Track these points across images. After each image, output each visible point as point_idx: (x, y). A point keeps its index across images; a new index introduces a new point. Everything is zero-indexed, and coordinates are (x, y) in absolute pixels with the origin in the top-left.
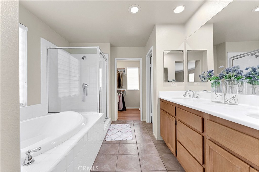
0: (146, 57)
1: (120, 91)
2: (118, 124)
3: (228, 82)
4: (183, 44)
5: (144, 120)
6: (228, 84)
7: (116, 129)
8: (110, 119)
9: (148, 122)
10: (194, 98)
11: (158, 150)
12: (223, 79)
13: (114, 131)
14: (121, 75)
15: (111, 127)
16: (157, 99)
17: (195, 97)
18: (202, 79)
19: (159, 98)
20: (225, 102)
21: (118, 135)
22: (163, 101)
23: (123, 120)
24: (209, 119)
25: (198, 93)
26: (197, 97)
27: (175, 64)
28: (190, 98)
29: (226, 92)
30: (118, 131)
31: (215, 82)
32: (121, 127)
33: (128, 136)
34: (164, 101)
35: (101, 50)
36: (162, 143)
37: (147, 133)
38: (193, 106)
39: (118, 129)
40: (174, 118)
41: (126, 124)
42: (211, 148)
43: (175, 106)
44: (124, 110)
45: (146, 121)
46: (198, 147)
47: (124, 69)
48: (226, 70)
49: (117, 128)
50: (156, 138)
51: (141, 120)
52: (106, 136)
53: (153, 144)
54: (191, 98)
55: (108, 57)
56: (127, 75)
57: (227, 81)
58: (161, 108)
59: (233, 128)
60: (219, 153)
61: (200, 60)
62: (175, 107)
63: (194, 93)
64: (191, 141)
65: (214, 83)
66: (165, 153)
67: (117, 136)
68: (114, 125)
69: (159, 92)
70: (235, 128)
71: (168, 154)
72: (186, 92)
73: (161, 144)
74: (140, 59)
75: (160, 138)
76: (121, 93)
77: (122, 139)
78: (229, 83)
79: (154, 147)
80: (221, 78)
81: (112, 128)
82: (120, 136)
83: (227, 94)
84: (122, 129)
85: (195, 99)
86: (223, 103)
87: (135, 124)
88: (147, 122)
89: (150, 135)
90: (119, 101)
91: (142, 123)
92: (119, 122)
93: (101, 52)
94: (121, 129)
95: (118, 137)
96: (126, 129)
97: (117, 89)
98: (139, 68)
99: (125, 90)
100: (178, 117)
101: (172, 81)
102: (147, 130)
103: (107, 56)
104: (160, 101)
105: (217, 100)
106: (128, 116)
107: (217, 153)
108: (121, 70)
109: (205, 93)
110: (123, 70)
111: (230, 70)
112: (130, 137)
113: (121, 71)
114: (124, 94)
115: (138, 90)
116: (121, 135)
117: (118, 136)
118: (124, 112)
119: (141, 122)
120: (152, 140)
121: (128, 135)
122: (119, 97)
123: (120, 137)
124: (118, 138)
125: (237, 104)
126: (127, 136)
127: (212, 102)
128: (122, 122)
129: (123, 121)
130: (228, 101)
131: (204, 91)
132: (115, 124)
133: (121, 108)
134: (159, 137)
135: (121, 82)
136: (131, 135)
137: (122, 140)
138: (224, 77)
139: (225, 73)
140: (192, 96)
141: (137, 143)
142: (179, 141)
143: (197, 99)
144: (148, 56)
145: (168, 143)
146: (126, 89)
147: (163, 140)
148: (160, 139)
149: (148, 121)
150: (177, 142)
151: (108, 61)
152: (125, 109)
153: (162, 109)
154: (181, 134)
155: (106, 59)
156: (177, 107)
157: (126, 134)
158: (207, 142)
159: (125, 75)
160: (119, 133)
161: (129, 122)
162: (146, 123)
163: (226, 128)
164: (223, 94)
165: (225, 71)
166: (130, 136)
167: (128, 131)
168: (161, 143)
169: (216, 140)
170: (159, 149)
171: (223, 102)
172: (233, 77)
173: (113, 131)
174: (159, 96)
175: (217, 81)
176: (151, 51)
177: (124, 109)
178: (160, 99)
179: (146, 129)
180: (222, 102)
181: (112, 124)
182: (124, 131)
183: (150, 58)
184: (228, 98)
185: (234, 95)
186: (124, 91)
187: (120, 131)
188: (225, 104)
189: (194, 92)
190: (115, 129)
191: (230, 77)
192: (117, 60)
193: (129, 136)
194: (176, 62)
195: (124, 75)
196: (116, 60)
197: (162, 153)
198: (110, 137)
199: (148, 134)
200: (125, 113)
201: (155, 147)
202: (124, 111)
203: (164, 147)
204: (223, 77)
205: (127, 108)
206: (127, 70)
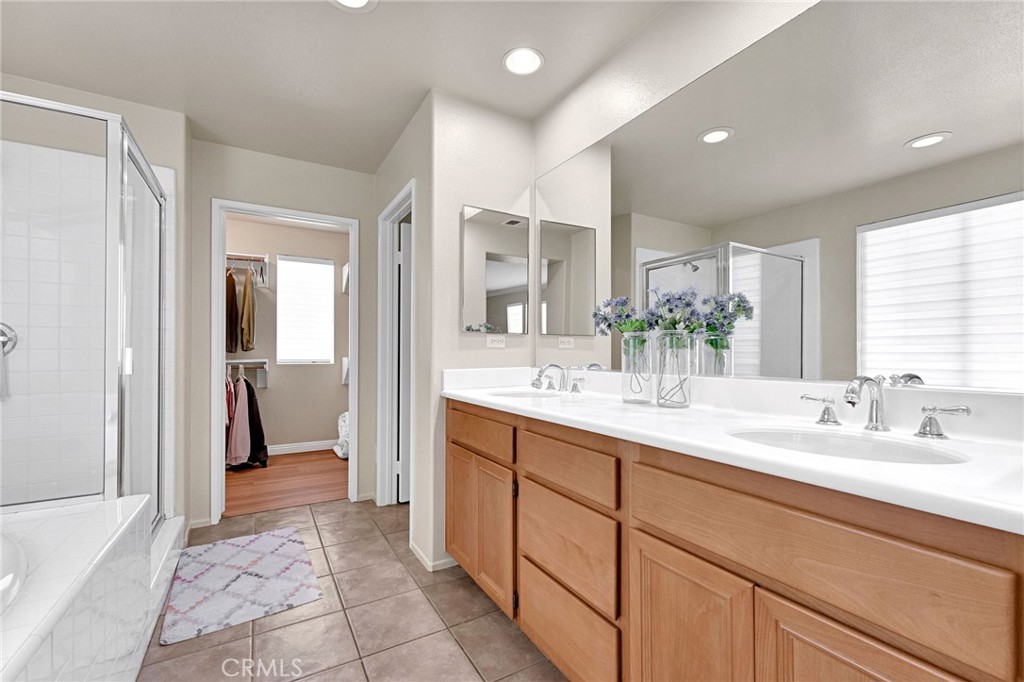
0: (380, 222)
1: (235, 368)
2: (230, 538)
3: (668, 339)
4: (527, 193)
5: (366, 496)
6: (668, 344)
7: (222, 564)
8: (182, 518)
9: (387, 503)
10: (563, 393)
11: (440, 612)
12: (656, 327)
13: (214, 581)
14: (239, 289)
15: (187, 565)
16: (434, 403)
17: (567, 390)
18: (603, 326)
19: (442, 397)
20: (662, 401)
21: (238, 596)
22: (459, 407)
23: (258, 515)
24: (638, 459)
25: (575, 374)
26: (575, 388)
27: (487, 265)
28: (550, 391)
29: (662, 371)
30: (235, 573)
31: (635, 338)
32: (254, 552)
33: (297, 584)
34: (465, 409)
35: (132, 138)
36: (453, 579)
37: (384, 553)
38: (563, 415)
39: (233, 562)
40: (511, 472)
41: (277, 532)
42: (647, 555)
43: (515, 423)
44: (258, 460)
45: (371, 503)
46: (601, 561)
47: (260, 260)
48: (668, 301)
49: (228, 559)
50: (429, 564)
51: (353, 496)
52: (162, 617)
53: (416, 594)
54: (556, 392)
55: (173, 186)
56: (274, 291)
57: (666, 335)
58: (447, 439)
59: (709, 479)
60: (671, 568)
61: (562, 261)
62: (515, 430)
63: (563, 376)
64: (578, 547)
65: (631, 341)
66: (470, 618)
67: (232, 602)
68: (205, 547)
69: (442, 373)
70: (714, 481)
71: (481, 616)
72: (541, 372)
73: (449, 586)
74: (353, 227)
75: (447, 562)
76: (242, 378)
77: (267, 608)
78: (671, 341)
79: (425, 606)
80: (651, 325)
81: (193, 564)
82: (251, 598)
83: (667, 376)
84: (260, 559)
85: (567, 394)
86: (653, 406)
87: (322, 520)
88: (378, 504)
89: (399, 559)
90: (231, 419)
91: (356, 510)
92: (236, 528)
93: (135, 151)
94: (254, 562)
95: (240, 607)
96: (279, 555)
97: (225, 362)
98: (339, 265)
99: (261, 366)
100: (525, 466)
101: (479, 330)
102: (383, 540)
103: (168, 179)
104: (447, 407)
105: (639, 397)
106: (280, 492)
107: (664, 567)
108: (241, 265)
109: (594, 374)
110: (252, 267)
111: (678, 302)
112: (308, 587)
113: (243, 272)
114: (258, 386)
115: (332, 362)
116: (254, 592)
117: (241, 600)
118: (260, 472)
119: (350, 509)
120: (410, 579)
121: (296, 580)
122: (231, 399)
123: (253, 603)
124: (239, 612)
125: (688, 406)
126: (291, 586)
127: (625, 401)
128: (252, 522)
129: (259, 520)
130: (667, 397)
131: (591, 366)
132: (213, 541)
133: (243, 453)
134: (440, 559)
135: (244, 325)
136: (313, 580)
137: (267, 612)
138: (660, 321)
139: (664, 311)
140: (556, 383)
141: (344, 610)
142: (526, 557)
143: (574, 393)
144: (385, 219)
145: (483, 576)
146: (266, 360)
147: (459, 567)
148: (445, 563)
149: (384, 497)
150: (522, 561)
151: (170, 205)
152: (261, 456)
153: (453, 443)
154: (538, 528)
155: (160, 196)
156: (522, 426)
157: (285, 578)
158: (634, 541)
159: (266, 291)
160: (246, 585)
161: (292, 519)
162: (373, 510)
163: (691, 481)
164: (654, 377)
165: (665, 304)
166: (306, 582)
167: (291, 561)
168: (448, 582)
169: (660, 525)
170: (443, 606)
171: (654, 402)
172: (682, 323)
173: (203, 582)
174: (442, 389)
175: (638, 333)
176: (409, 196)
177: (258, 454)
178: (445, 402)
179: (378, 533)
180: (649, 402)
181: (189, 545)
182: (269, 565)
183: (396, 225)
184: (668, 388)
185: (683, 377)
186: (255, 369)
187: (250, 570)
188: (661, 406)
189: (565, 371)
190: (218, 567)
191: (674, 324)
192: (229, 210)
193: (302, 585)
194: (490, 257)
195: (257, 291)
196: (221, 208)
197: (459, 620)
198: (192, 615)
199: (392, 554)
200: (264, 478)
201: (428, 606)
202: (257, 467)
203: (461, 593)
204: (657, 322)
205: (272, 450)
206: (274, 267)
